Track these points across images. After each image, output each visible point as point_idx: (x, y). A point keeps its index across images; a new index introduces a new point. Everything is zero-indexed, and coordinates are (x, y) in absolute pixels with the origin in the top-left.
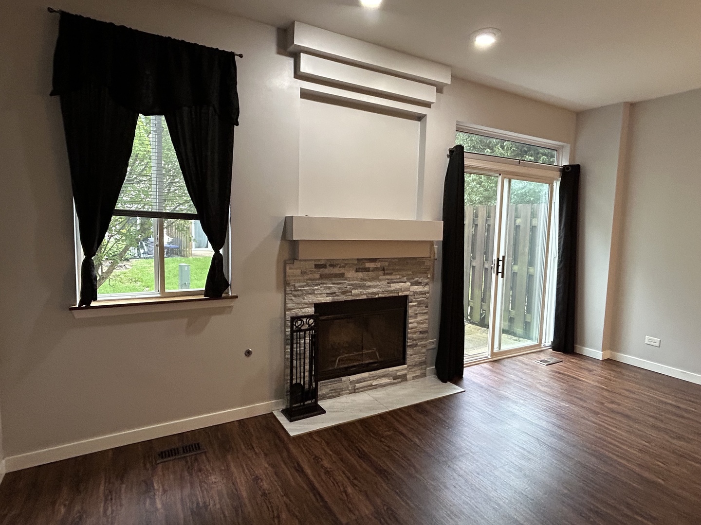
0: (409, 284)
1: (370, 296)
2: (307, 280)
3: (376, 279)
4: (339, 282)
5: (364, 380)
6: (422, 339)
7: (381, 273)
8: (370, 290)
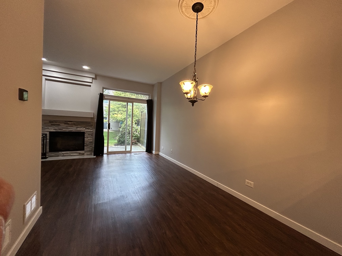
0: (84, 129)
1: (70, 131)
2: (47, 125)
3: (72, 126)
4: (58, 126)
5: (67, 153)
6: (90, 144)
8: (70, 129)
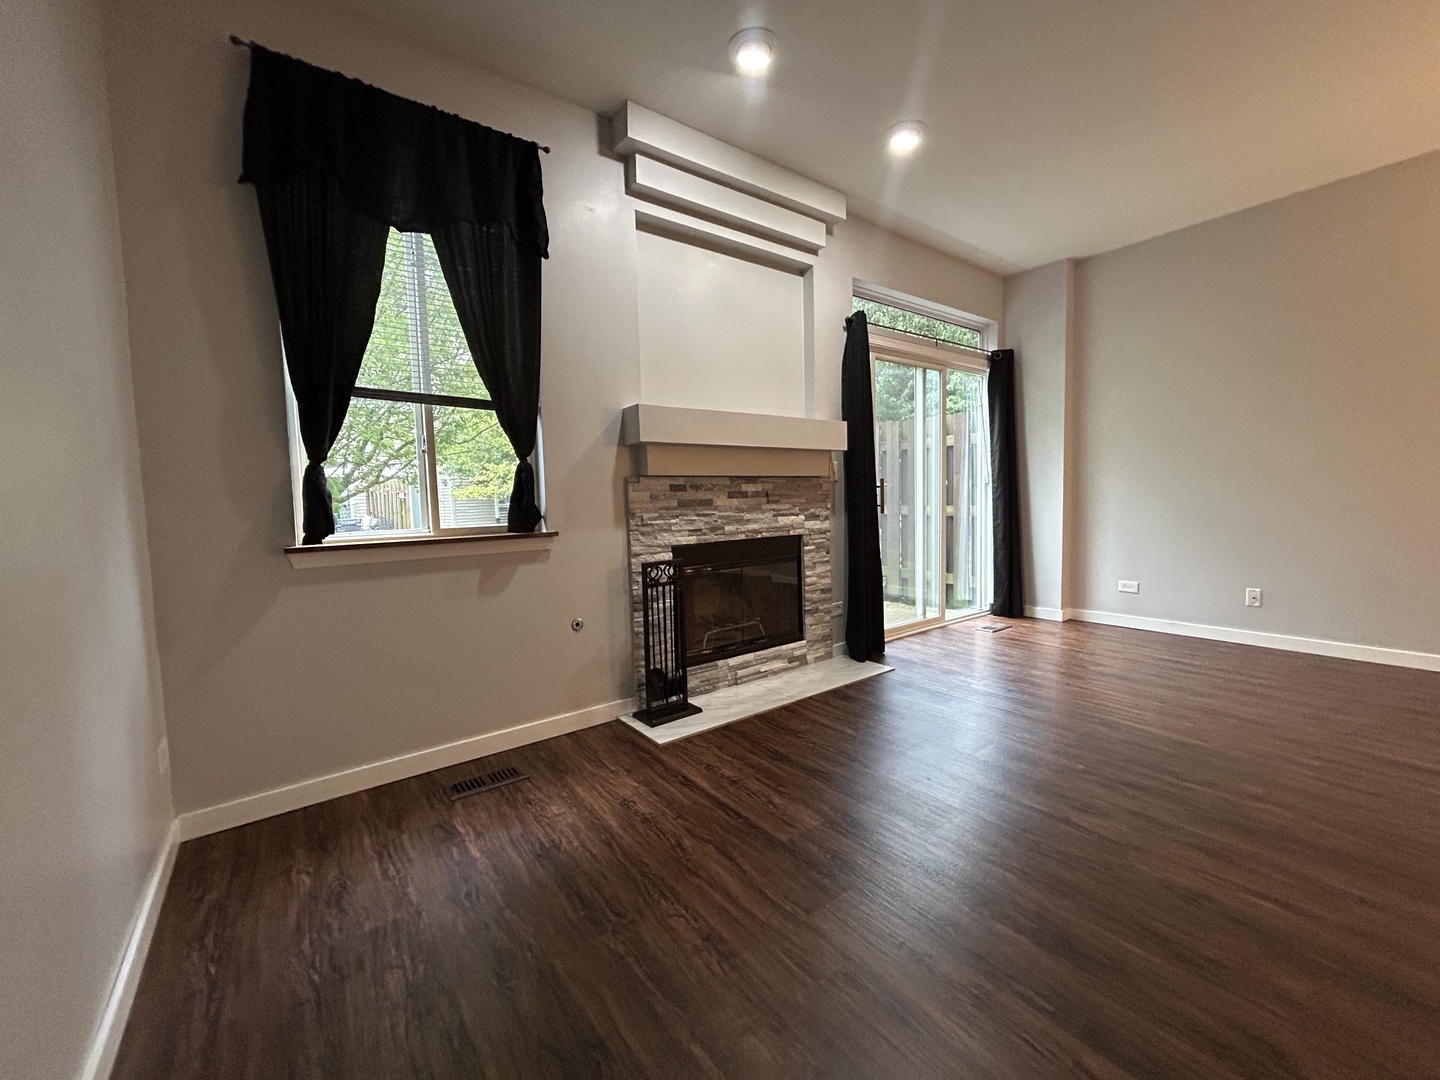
0: (802, 517)
1: (751, 536)
2: (661, 509)
3: (758, 508)
4: (704, 512)
5: (748, 664)
6: (825, 600)
7: (764, 500)
8: (751, 527)
